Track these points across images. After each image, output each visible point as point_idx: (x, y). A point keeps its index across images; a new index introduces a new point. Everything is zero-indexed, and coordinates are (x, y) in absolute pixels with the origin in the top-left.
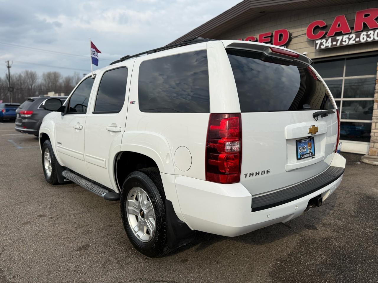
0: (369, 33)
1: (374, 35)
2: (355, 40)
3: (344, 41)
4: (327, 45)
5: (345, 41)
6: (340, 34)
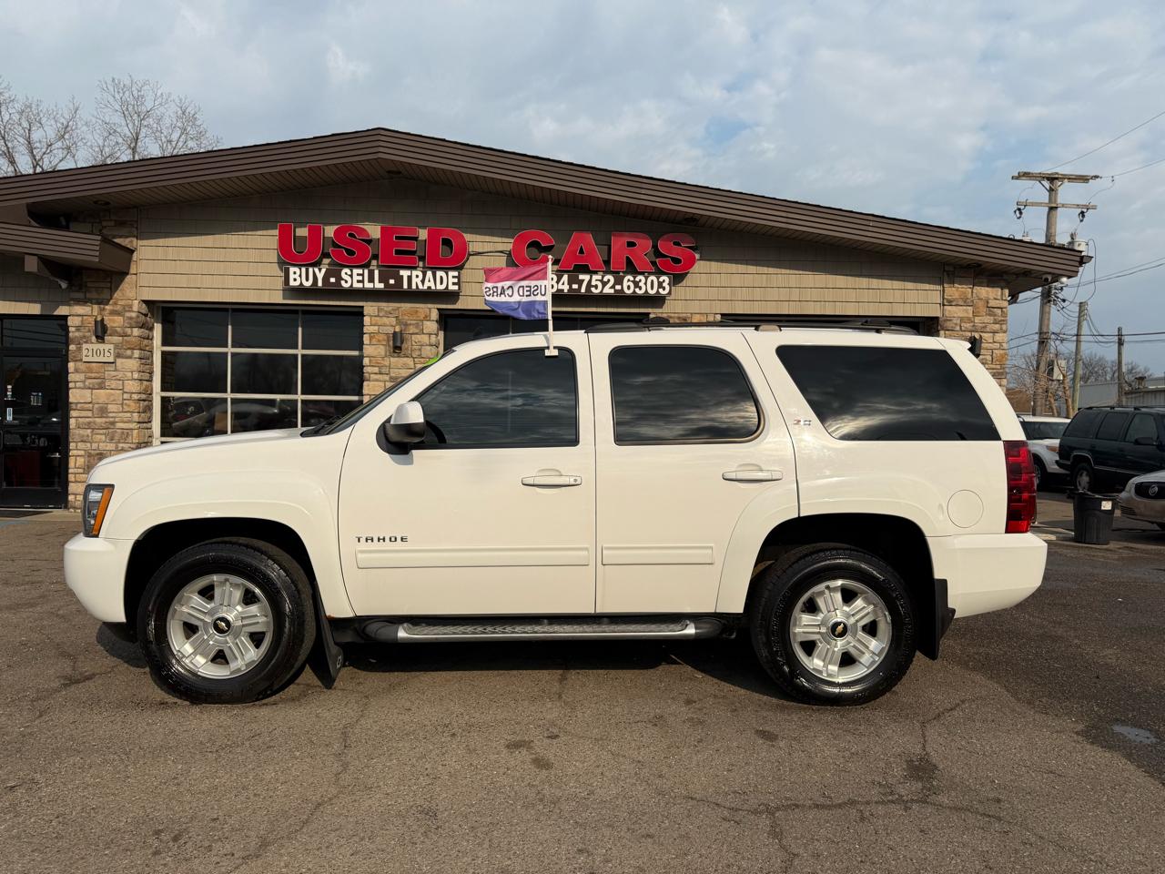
0: (637, 279)
1: (646, 284)
2: (613, 287)
3: (593, 286)
4: (561, 287)
5: (596, 287)
6: (586, 270)
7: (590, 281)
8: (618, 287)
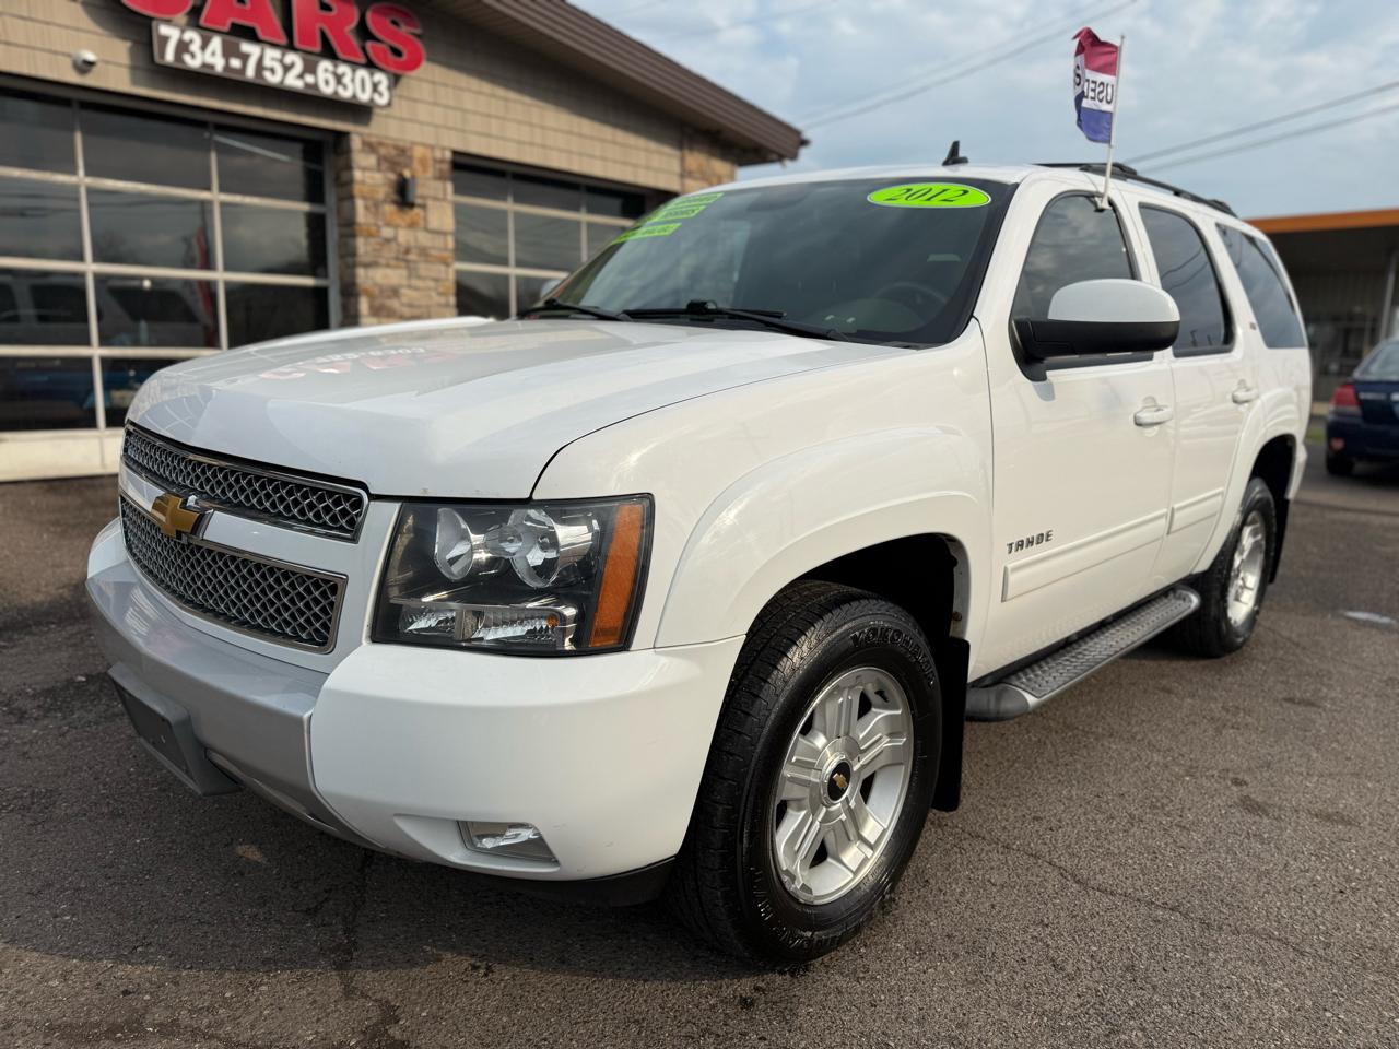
0: (339, 70)
1: (353, 80)
2: (301, 76)
3: (267, 69)
4: (209, 60)
5: (272, 71)
7: (261, 60)
8: (310, 79)
